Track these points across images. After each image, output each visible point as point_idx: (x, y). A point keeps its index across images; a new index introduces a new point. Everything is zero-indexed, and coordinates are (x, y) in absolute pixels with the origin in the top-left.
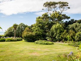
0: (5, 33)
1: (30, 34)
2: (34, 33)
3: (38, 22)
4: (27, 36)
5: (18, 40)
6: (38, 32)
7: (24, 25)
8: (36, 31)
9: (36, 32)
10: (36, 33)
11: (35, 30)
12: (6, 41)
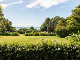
0: (41, 27)
1: (62, 28)
2: (67, 28)
3: (75, 13)
4: (59, 31)
5: (51, 35)
6: (73, 26)
7: (60, 18)
8: (71, 24)
9: (70, 26)
10: (70, 28)
11: (69, 24)
12: (40, 36)
